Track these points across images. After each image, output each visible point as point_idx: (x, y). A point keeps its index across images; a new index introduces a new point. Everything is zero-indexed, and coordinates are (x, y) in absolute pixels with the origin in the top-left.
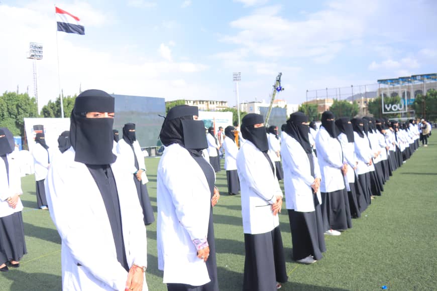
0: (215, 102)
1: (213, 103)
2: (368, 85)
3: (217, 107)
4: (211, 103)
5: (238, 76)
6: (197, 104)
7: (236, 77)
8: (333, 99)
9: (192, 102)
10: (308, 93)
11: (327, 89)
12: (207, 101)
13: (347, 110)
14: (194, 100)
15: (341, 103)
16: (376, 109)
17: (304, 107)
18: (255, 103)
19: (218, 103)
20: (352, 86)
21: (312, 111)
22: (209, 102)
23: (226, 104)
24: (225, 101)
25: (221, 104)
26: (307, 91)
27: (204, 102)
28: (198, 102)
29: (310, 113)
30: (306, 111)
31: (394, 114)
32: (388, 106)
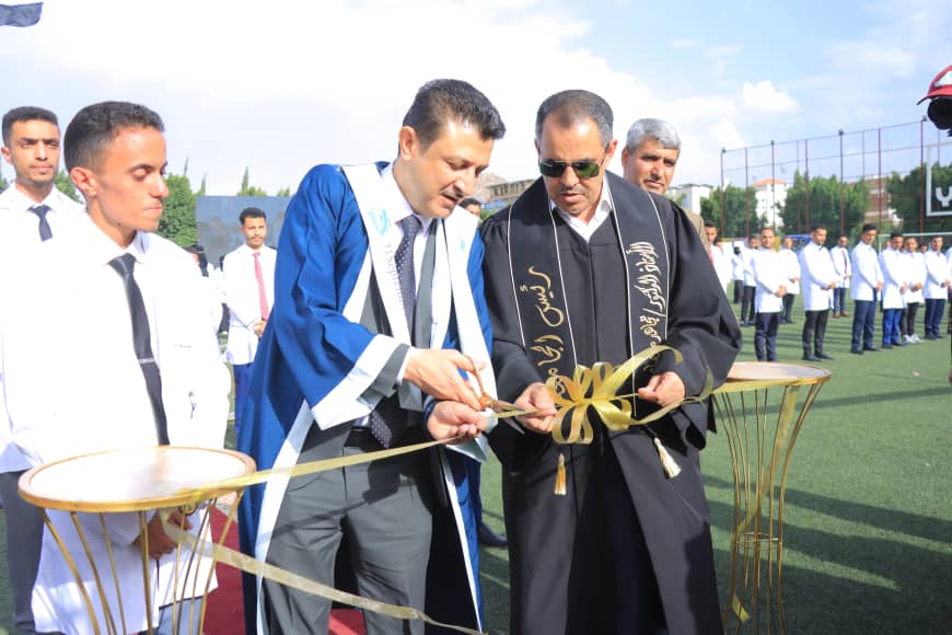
2: (886, 127)
8: (797, 173)
10: (724, 155)
11: (773, 143)
13: (826, 206)
15: (812, 185)
16: (909, 201)
18: (694, 188)
21: (735, 206)
26: (724, 151)
29: (730, 214)
32: (945, 193)
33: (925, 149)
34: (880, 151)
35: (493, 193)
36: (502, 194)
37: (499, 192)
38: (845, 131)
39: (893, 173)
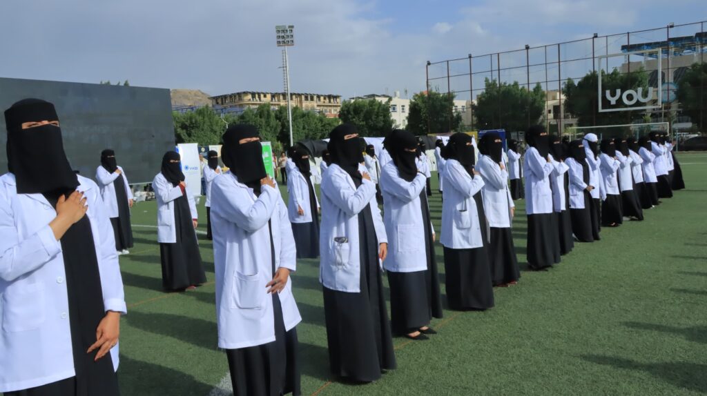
0: (315, 97)
1: (312, 99)
3: (318, 106)
4: (306, 98)
5: (288, 33)
6: (279, 100)
7: (283, 37)
8: (487, 80)
9: (269, 97)
10: (429, 67)
11: (470, 57)
12: (299, 95)
13: (514, 106)
14: (274, 92)
15: (502, 89)
16: (582, 102)
17: (419, 102)
19: (322, 98)
20: (527, 48)
21: (438, 108)
22: (303, 97)
23: (338, 100)
24: (335, 94)
25: (327, 100)
26: (429, 64)
27: (294, 97)
28: (281, 97)
30: (424, 110)
31: (626, 112)
33: (596, 60)
34: (559, 62)
35: (215, 103)
36: (222, 104)
37: (220, 102)
38: (531, 47)
39: (569, 79)
